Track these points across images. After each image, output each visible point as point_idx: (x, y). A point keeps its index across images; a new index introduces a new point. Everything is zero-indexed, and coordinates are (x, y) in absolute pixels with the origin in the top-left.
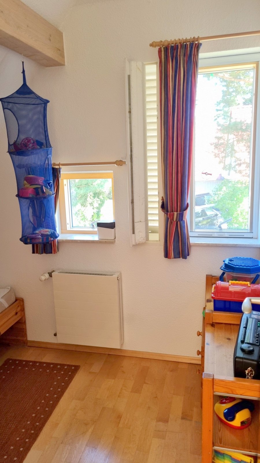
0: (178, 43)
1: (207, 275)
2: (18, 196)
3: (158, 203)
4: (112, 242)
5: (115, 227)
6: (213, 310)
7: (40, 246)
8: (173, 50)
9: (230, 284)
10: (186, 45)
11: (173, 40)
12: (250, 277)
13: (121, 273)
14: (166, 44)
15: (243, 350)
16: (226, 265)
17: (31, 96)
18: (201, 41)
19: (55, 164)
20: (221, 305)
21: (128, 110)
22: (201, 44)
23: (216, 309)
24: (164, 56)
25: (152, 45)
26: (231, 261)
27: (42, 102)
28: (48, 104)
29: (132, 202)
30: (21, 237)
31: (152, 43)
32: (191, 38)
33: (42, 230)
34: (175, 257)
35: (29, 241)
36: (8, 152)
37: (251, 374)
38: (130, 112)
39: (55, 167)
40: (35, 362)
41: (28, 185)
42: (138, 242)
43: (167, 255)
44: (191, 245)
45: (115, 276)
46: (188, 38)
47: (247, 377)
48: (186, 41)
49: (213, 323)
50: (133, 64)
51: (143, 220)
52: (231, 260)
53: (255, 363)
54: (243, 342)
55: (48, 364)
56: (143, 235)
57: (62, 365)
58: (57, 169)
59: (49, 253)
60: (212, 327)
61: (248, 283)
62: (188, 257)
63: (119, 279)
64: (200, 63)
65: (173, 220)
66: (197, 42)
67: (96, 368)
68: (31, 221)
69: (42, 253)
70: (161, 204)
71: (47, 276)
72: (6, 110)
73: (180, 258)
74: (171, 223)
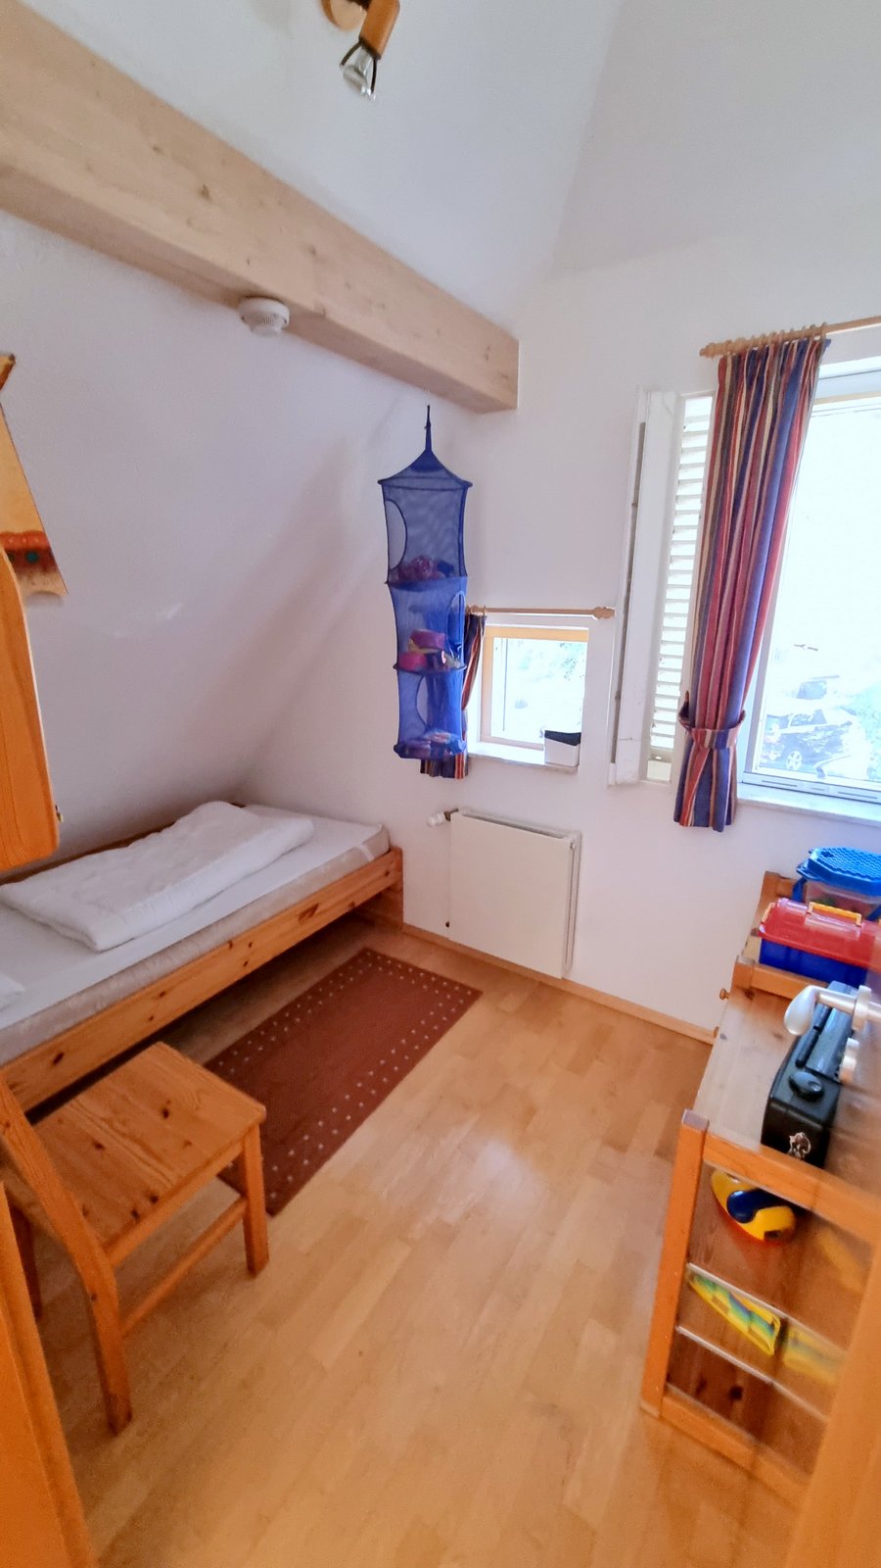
0: (770, 341)
1: (767, 874)
2: (397, 667)
3: (677, 701)
4: (571, 771)
5: (580, 742)
6: (757, 959)
7: (434, 764)
8: (754, 359)
9: (810, 910)
10: (788, 346)
11: (757, 336)
12: (866, 901)
13: (581, 837)
14: (739, 348)
15: (793, 1085)
16: (811, 862)
17: (441, 473)
18: (829, 335)
19: (475, 608)
20: (780, 954)
21: (631, 500)
22: (829, 342)
23: (766, 959)
24: (732, 375)
25: (705, 352)
26: (826, 856)
27: (459, 486)
28: (469, 489)
29: (618, 697)
30: (396, 743)
31: (707, 347)
32: (804, 327)
33: (437, 733)
34: (696, 824)
35: (407, 752)
36: (387, 582)
37: (801, 1148)
38: (635, 505)
39: (475, 614)
40: (406, 966)
41: (415, 648)
42: (619, 780)
43: (679, 817)
44: (739, 802)
45: (567, 841)
46: (798, 328)
47: (791, 1150)
48: (792, 336)
49: (751, 987)
50: (656, 399)
51: (637, 735)
52: (826, 854)
53: (818, 1126)
54: (801, 1065)
55: (429, 974)
56: (635, 767)
57: (453, 983)
58: (477, 618)
59: (449, 777)
60: (745, 997)
61: (859, 916)
62: (726, 827)
63: (574, 846)
64: (821, 389)
65: (703, 746)
66: (817, 338)
67: (511, 1003)
68: (421, 715)
69: (435, 775)
70: (682, 705)
71: (441, 817)
72: (389, 503)
73: (707, 826)
74: (698, 750)
